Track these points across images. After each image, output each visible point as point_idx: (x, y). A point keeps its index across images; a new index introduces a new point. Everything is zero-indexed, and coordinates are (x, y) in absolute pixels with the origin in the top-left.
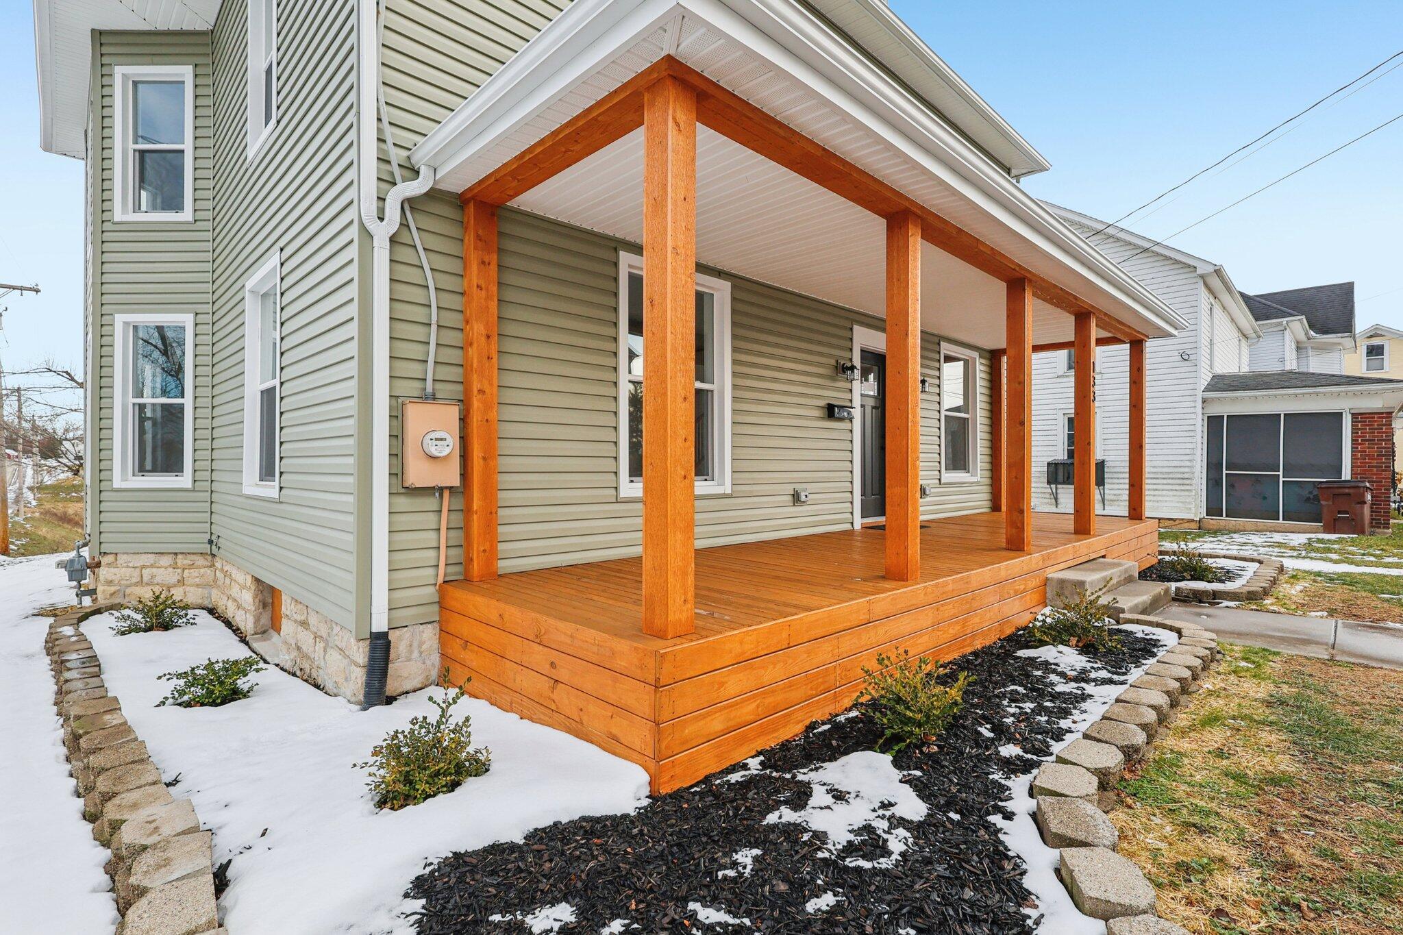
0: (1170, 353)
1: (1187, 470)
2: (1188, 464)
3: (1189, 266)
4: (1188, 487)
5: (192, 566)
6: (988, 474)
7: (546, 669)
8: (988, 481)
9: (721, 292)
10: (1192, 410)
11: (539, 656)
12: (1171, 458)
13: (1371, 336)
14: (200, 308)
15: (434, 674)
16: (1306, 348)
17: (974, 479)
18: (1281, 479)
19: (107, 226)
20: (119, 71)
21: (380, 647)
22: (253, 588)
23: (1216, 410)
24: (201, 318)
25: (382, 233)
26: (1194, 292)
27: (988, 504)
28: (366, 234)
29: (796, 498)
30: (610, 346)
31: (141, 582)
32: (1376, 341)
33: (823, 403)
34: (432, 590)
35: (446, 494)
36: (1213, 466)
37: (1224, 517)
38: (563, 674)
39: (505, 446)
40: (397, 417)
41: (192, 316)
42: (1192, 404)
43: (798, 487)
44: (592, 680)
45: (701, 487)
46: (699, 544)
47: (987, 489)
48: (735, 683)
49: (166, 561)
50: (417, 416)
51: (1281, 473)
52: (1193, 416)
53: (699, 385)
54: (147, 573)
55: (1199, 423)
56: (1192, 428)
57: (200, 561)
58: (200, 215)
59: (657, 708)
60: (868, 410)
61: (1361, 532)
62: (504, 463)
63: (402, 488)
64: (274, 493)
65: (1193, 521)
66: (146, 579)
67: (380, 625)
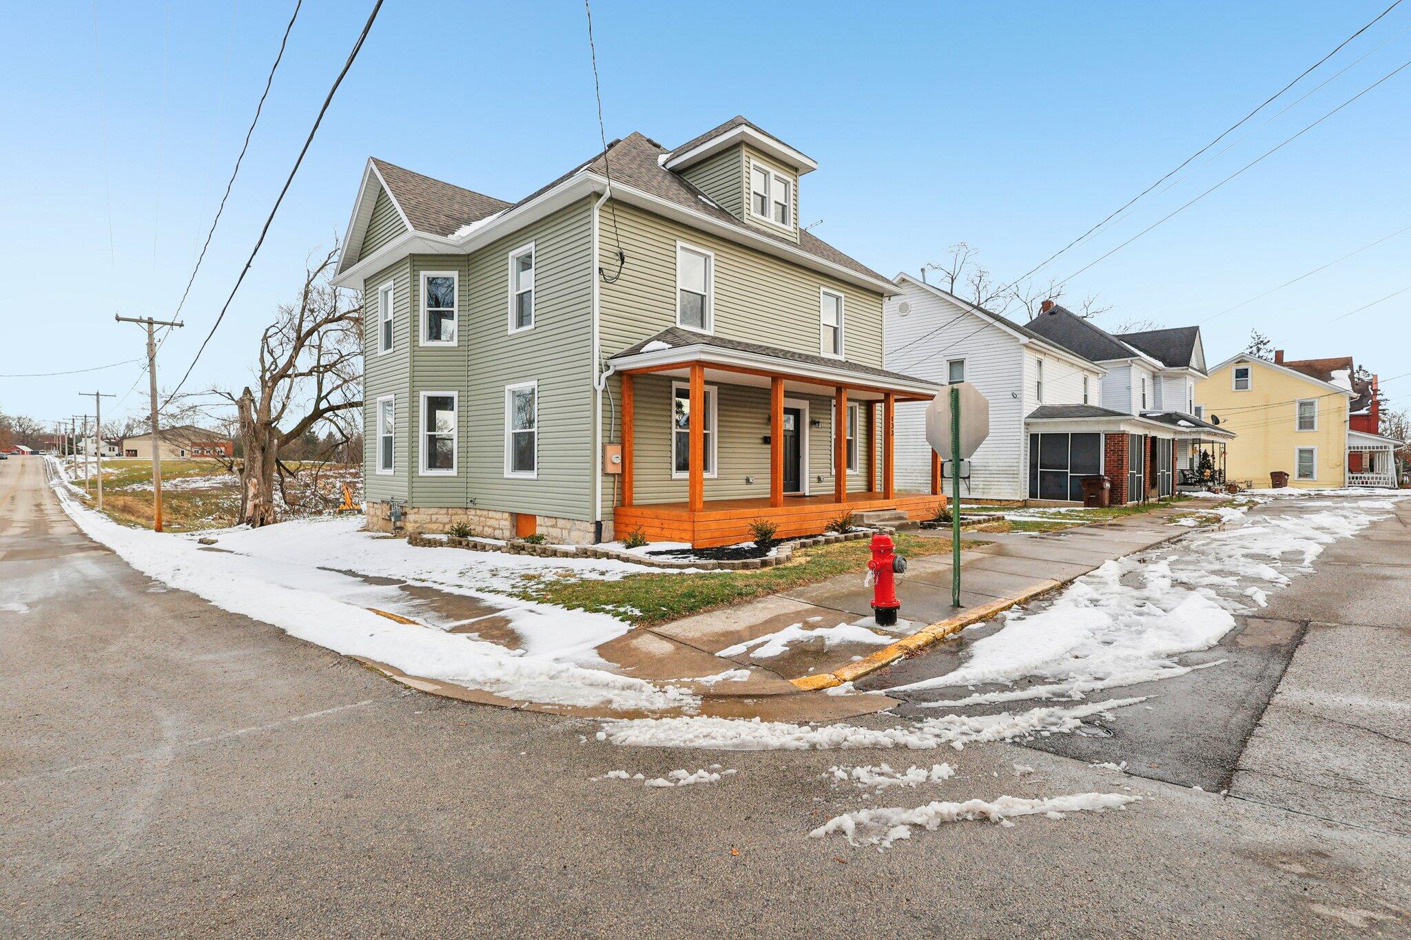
0: (1006, 393)
1: (1015, 468)
2: (1016, 464)
3: (1015, 338)
4: (1015, 480)
5: (456, 514)
6: (865, 470)
7: (660, 526)
8: (865, 474)
9: (714, 391)
10: (1018, 430)
11: (657, 522)
12: (1007, 461)
13: (1239, 362)
14: (461, 388)
15: (612, 538)
16: (1159, 377)
17: (855, 473)
18: (1069, 474)
19: (416, 348)
20: (422, 273)
21: (599, 525)
22: (509, 519)
23: (1035, 430)
24: (462, 393)
25: (600, 389)
26: (1020, 354)
27: (865, 487)
28: (595, 391)
29: (748, 481)
30: (669, 419)
31: (431, 522)
32: (1242, 366)
33: (762, 436)
34: (611, 509)
35: (617, 476)
36: (1033, 466)
37: (1039, 499)
38: (665, 526)
39: (635, 459)
40: (604, 450)
41: (457, 392)
42: (1019, 426)
43: (749, 476)
44: (676, 525)
45: (706, 475)
46: (705, 499)
47: (865, 479)
48: (714, 526)
49: (444, 511)
50: (609, 448)
51: (1069, 471)
52: (1019, 434)
53: (705, 432)
54: (434, 517)
55: (1023, 437)
56: (1018, 441)
57: (460, 511)
58: (461, 343)
59: (693, 528)
60: (788, 438)
61: (1101, 505)
62: (635, 465)
63: (605, 474)
64: (535, 477)
65: (1019, 501)
66: (433, 520)
67: (599, 519)
